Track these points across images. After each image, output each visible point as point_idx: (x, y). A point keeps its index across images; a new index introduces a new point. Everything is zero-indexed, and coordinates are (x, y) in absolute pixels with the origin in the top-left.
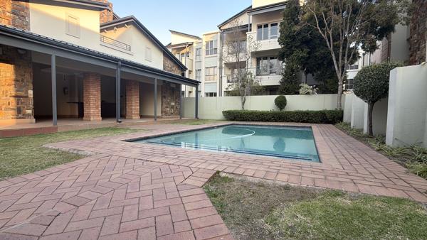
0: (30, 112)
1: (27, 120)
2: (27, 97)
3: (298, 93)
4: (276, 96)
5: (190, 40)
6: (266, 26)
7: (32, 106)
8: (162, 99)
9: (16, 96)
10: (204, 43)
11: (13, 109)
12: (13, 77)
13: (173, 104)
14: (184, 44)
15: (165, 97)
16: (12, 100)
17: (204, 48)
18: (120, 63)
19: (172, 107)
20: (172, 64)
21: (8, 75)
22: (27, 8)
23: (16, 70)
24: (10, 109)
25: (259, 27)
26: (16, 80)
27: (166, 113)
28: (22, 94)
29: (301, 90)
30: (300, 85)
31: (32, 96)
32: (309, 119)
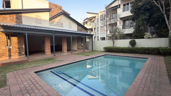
0: (23, 53)
1: (23, 56)
3: (143, 38)
4: (130, 40)
5: (94, 15)
6: (128, 4)
7: (24, 51)
9: (18, 48)
10: (100, 16)
11: (18, 53)
12: (17, 41)
13: (82, 45)
14: (92, 17)
15: (78, 42)
16: (17, 49)
17: (100, 18)
18: (54, 32)
19: (82, 46)
21: (16, 41)
22: (21, 16)
23: (18, 39)
24: (16, 53)
25: (124, 5)
26: (18, 42)
27: (79, 49)
28: (21, 47)
29: (145, 36)
30: (145, 33)
31: (24, 47)
32: (149, 52)
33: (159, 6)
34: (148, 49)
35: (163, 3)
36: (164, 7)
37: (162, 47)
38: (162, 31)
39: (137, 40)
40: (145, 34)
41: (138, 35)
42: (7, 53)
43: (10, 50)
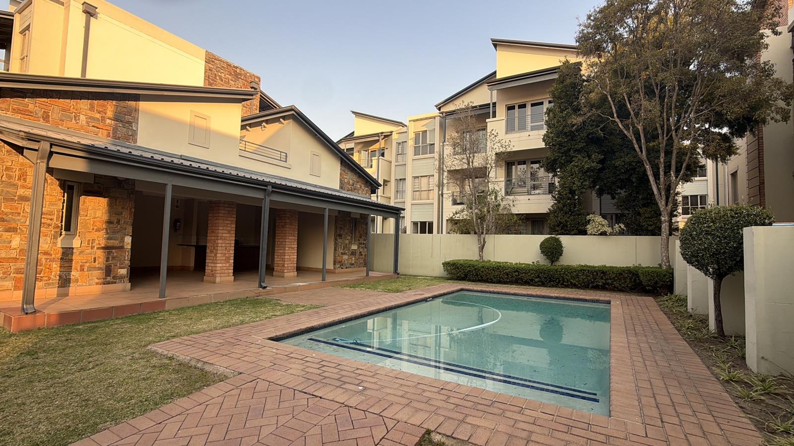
0: (123, 272)
1: (119, 286)
2: (122, 247)
3: (584, 233)
5: (385, 128)
6: (522, 106)
7: (127, 263)
8: (336, 239)
9: (106, 248)
10: (412, 135)
11: (100, 269)
12: (105, 217)
13: (354, 247)
14: (377, 135)
15: (340, 236)
16: (100, 254)
17: (411, 143)
18: (270, 188)
19: (353, 253)
20: (355, 178)
21: (99, 214)
22: (137, 110)
23: (111, 205)
24: (95, 268)
26: (109, 222)
28: (116, 243)
29: (589, 227)
30: (588, 218)
31: (129, 247)
32: (608, 284)
33: (630, 134)
34: (603, 272)
35: (640, 127)
36: (643, 141)
37: (644, 265)
38: (639, 214)
39: (566, 240)
40: (589, 220)
41: (567, 222)
42: (56, 267)
43: (67, 254)
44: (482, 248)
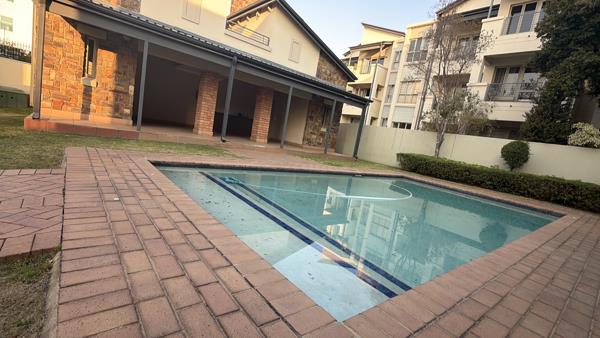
0: (128, 111)
1: (124, 121)
2: (127, 93)
3: (564, 142)
4: (507, 141)
6: (531, 7)
7: (131, 105)
8: (307, 121)
9: (115, 91)
10: (407, 42)
11: (110, 105)
12: (115, 68)
13: (324, 130)
14: (379, 44)
15: (311, 118)
16: (111, 94)
17: (405, 50)
18: (235, 58)
19: (322, 135)
20: (333, 69)
21: (111, 65)
24: (107, 105)
25: (516, 10)
26: (117, 72)
27: (309, 142)
28: (122, 89)
29: (572, 136)
30: (574, 126)
31: (132, 93)
34: (574, 187)
39: (536, 148)
41: (543, 127)
42: (80, 98)
43: (88, 90)
44: (439, 146)
